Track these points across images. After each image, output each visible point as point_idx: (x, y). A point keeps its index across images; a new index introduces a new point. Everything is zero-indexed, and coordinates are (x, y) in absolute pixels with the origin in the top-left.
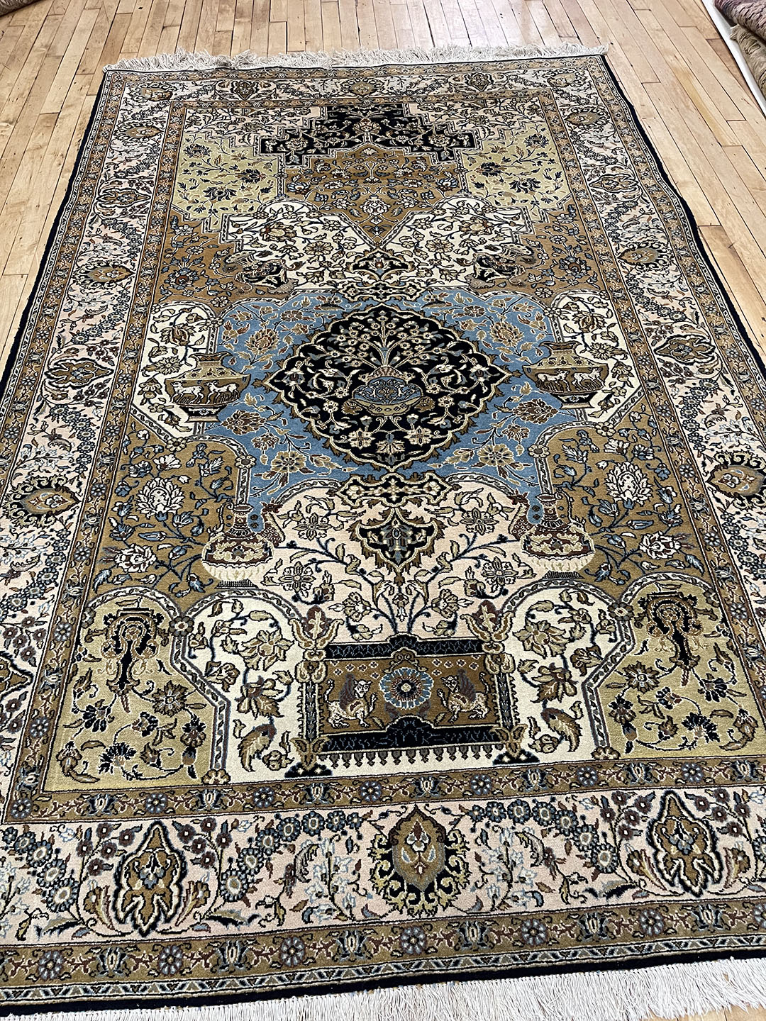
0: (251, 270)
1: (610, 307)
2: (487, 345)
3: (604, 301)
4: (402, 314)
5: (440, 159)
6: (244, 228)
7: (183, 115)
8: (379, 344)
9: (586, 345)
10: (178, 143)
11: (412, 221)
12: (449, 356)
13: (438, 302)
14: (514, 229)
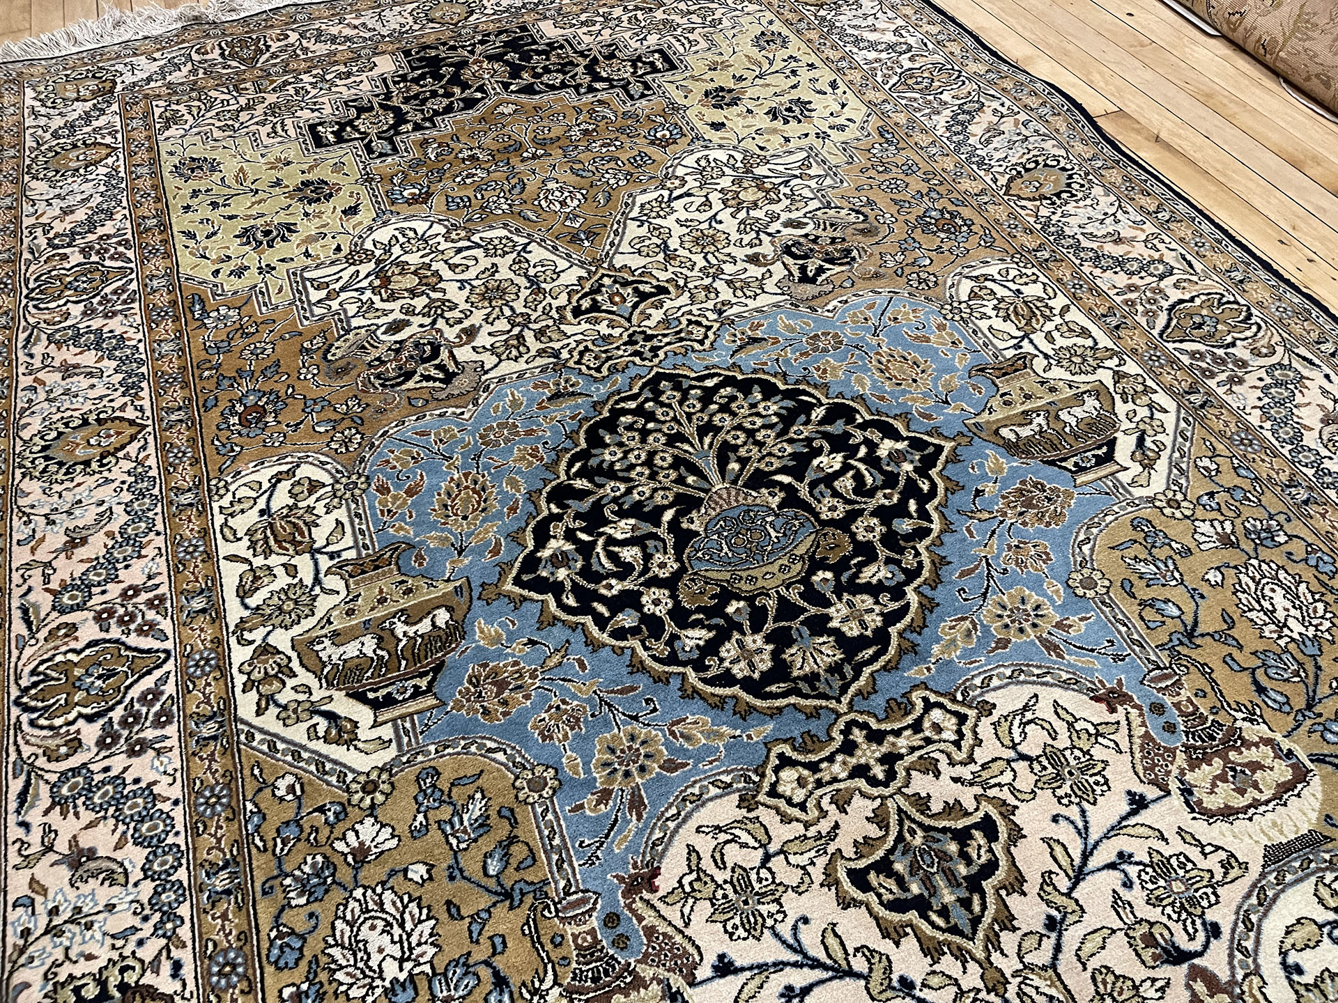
0: (383, 363)
1: (1042, 279)
2: (882, 398)
3: (1029, 272)
4: (701, 379)
6: (337, 286)
7: (147, 114)
8: (686, 447)
9: (1046, 356)
10: (155, 162)
11: (637, 209)
12: (826, 436)
13: (755, 340)
14: (813, 183)
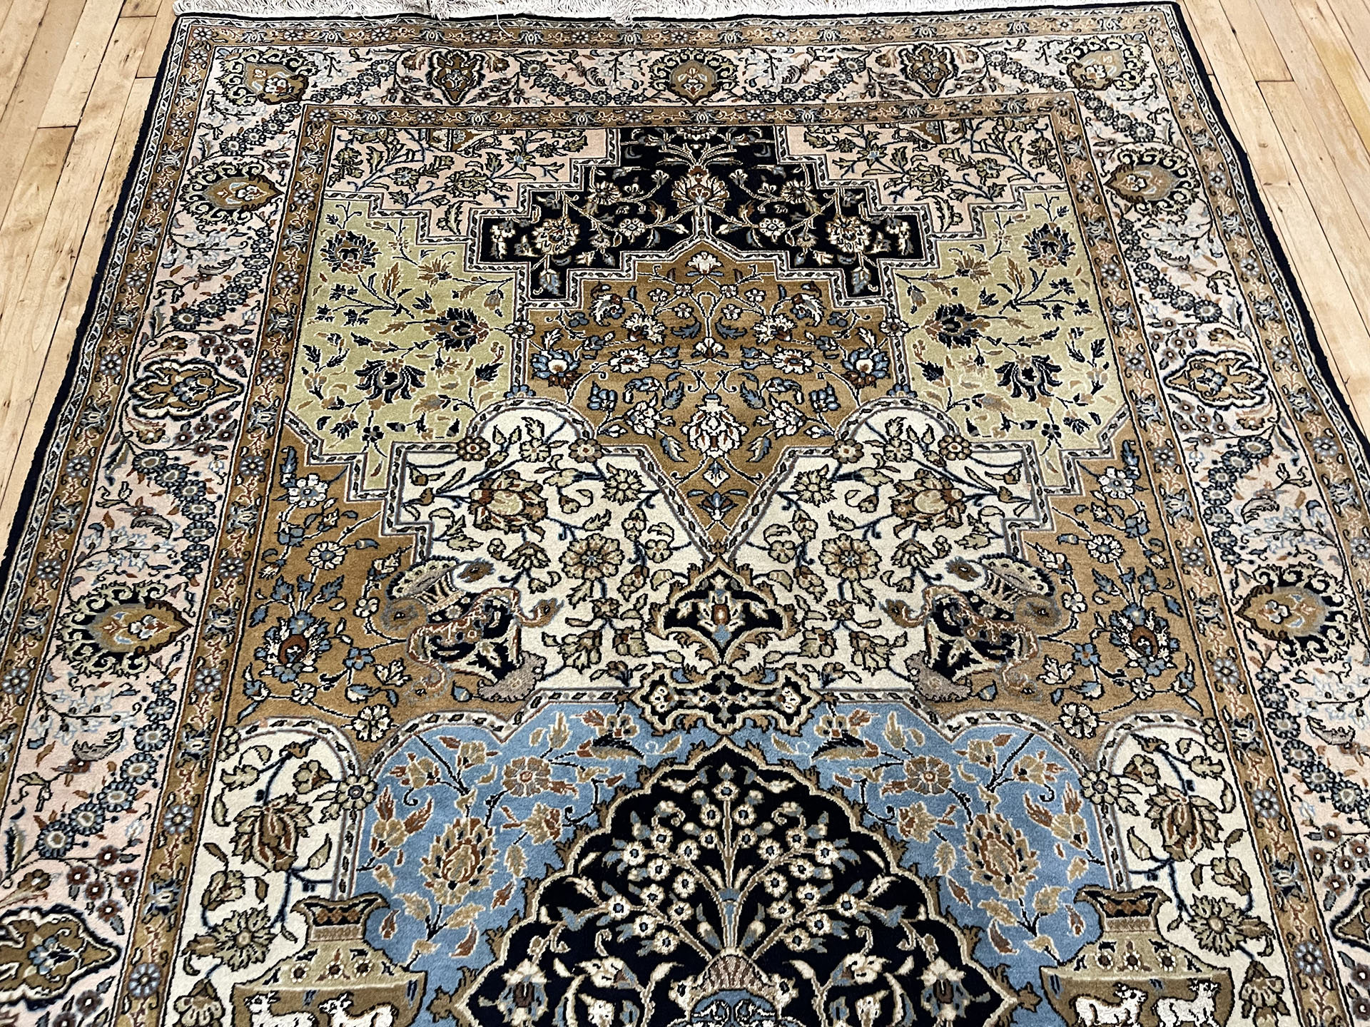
0: (446, 620)
1: (1228, 775)
2: (959, 892)
3: (1215, 757)
4: (770, 776)
5: (850, 288)
6: (435, 485)
7: (327, 146)
8: (716, 877)
9: (1181, 905)
10: (312, 228)
11: (792, 479)
12: (876, 924)
13: (850, 741)
14: (1009, 509)
